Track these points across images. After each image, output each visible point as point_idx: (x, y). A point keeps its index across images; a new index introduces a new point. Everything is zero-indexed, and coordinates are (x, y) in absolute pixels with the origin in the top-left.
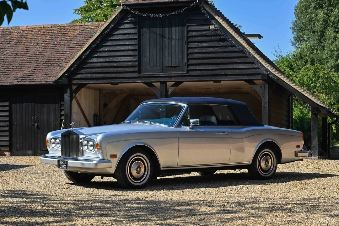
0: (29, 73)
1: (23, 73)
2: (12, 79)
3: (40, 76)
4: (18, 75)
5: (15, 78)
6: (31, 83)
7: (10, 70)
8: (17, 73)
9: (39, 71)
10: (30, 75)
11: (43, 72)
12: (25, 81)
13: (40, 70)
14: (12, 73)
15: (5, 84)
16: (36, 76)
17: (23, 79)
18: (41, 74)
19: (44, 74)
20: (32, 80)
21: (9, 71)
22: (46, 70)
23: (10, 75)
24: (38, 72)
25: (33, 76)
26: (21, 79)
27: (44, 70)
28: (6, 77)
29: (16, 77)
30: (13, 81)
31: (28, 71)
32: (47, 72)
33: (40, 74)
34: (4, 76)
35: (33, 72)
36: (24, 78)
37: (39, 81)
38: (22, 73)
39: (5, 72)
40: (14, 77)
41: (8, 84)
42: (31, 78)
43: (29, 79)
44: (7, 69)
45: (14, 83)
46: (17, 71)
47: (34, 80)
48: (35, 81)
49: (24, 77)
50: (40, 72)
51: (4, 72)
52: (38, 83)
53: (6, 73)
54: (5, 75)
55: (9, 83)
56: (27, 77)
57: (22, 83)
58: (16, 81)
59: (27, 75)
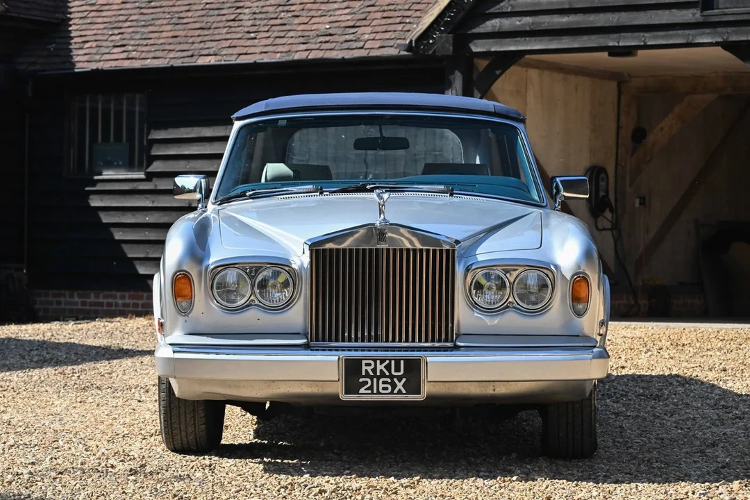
0: (349, 17)
1: (332, 19)
2: (291, 41)
3: (384, 28)
4: (314, 27)
5: (303, 37)
6: (348, 55)
7: (293, 8)
8: (314, 20)
9: (384, 11)
10: (353, 27)
11: (397, 14)
12: (332, 46)
13: (386, 8)
14: (297, 21)
15: (266, 60)
16: (369, 30)
17: (327, 38)
18: (390, 21)
19: (398, 20)
20: (354, 45)
21: (287, 11)
22: (407, 7)
23: (288, 27)
24: (379, 15)
25: (360, 30)
26: (322, 39)
27: (399, 7)
28: (276, 34)
29: (306, 34)
30: (295, 48)
31: (347, 11)
32: (409, 13)
33: (384, 21)
34: (268, 31)
35: (363, 16)
36: (331, 35)
37: (378, 46)
38: (328, 19)
39: (276, 18)
40: (300, 34)
41: (277, 58)
42: (351, 37)
43: (346, 41)
44: (285, 5)
45: (297, 57)
46: (313, 13)
47: (361, 44)
48: (362, 48)
49: (331, 31)
50: (385, 14)
51: (273, 16)
52: (374, 53)
53: (278, 22)
54: (274, 28)
55: (278, 55)
56: (339, 31)
57: (319, 55)
58: (304, 47)
59: (344, 24)
